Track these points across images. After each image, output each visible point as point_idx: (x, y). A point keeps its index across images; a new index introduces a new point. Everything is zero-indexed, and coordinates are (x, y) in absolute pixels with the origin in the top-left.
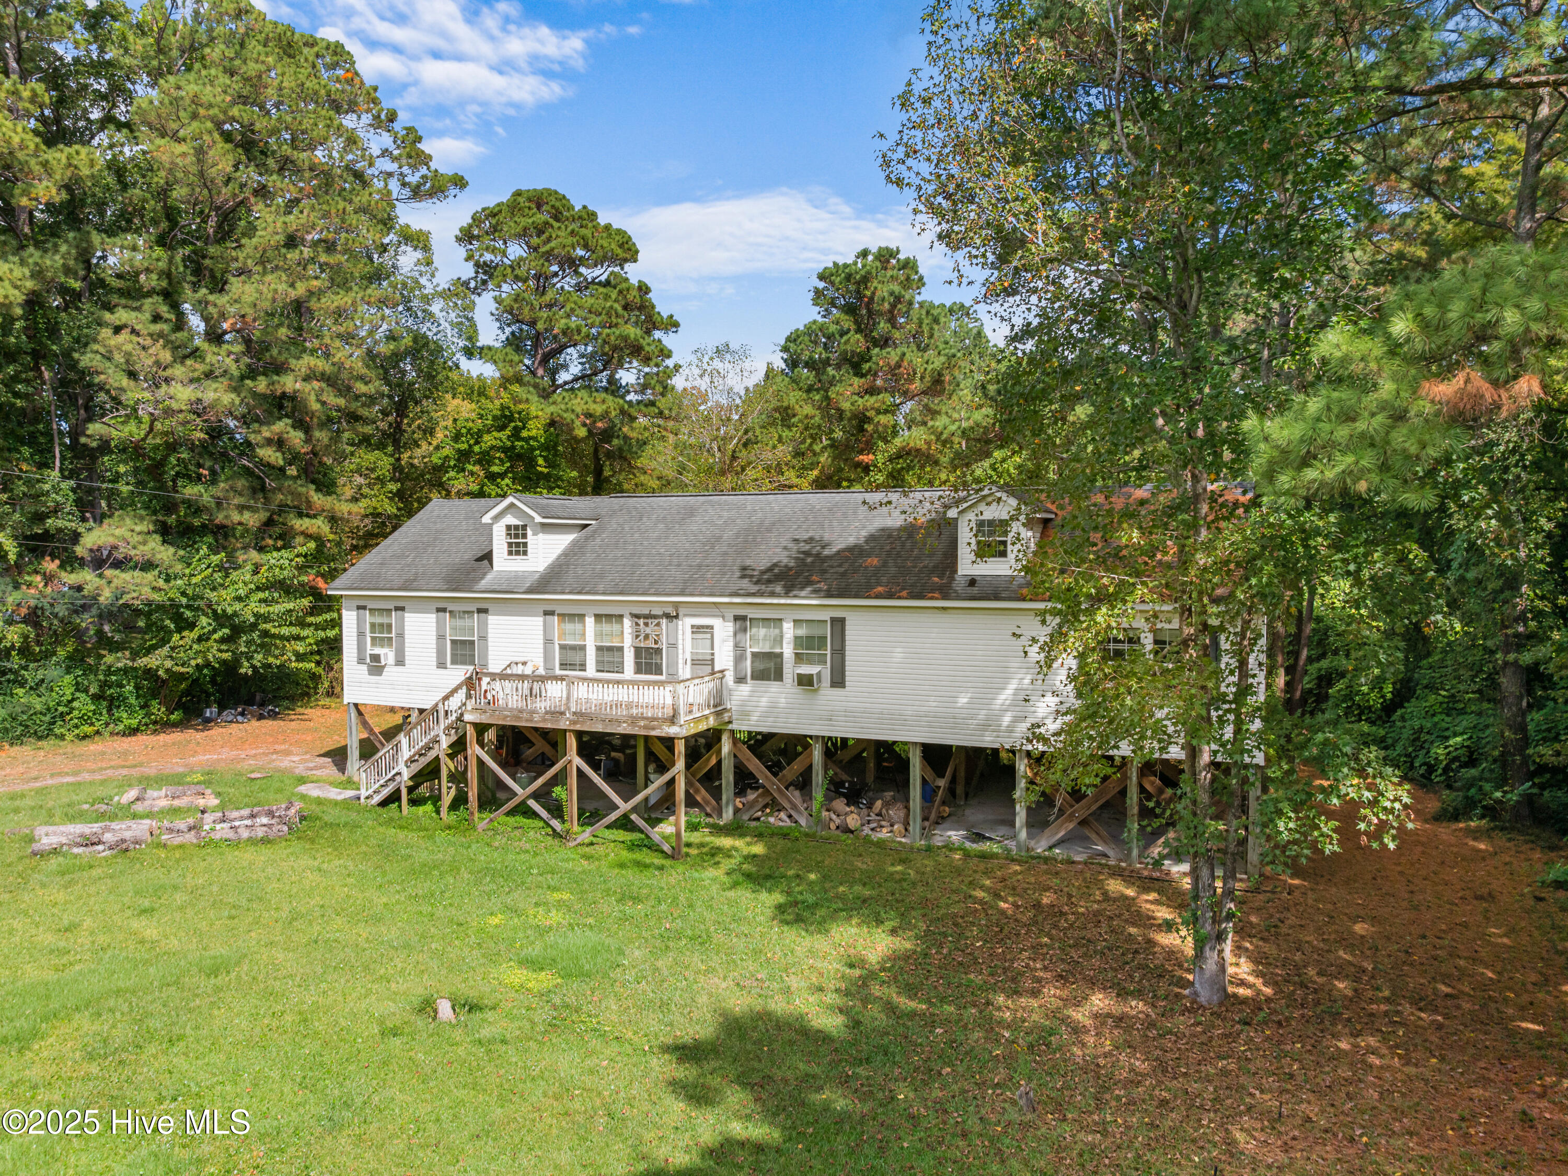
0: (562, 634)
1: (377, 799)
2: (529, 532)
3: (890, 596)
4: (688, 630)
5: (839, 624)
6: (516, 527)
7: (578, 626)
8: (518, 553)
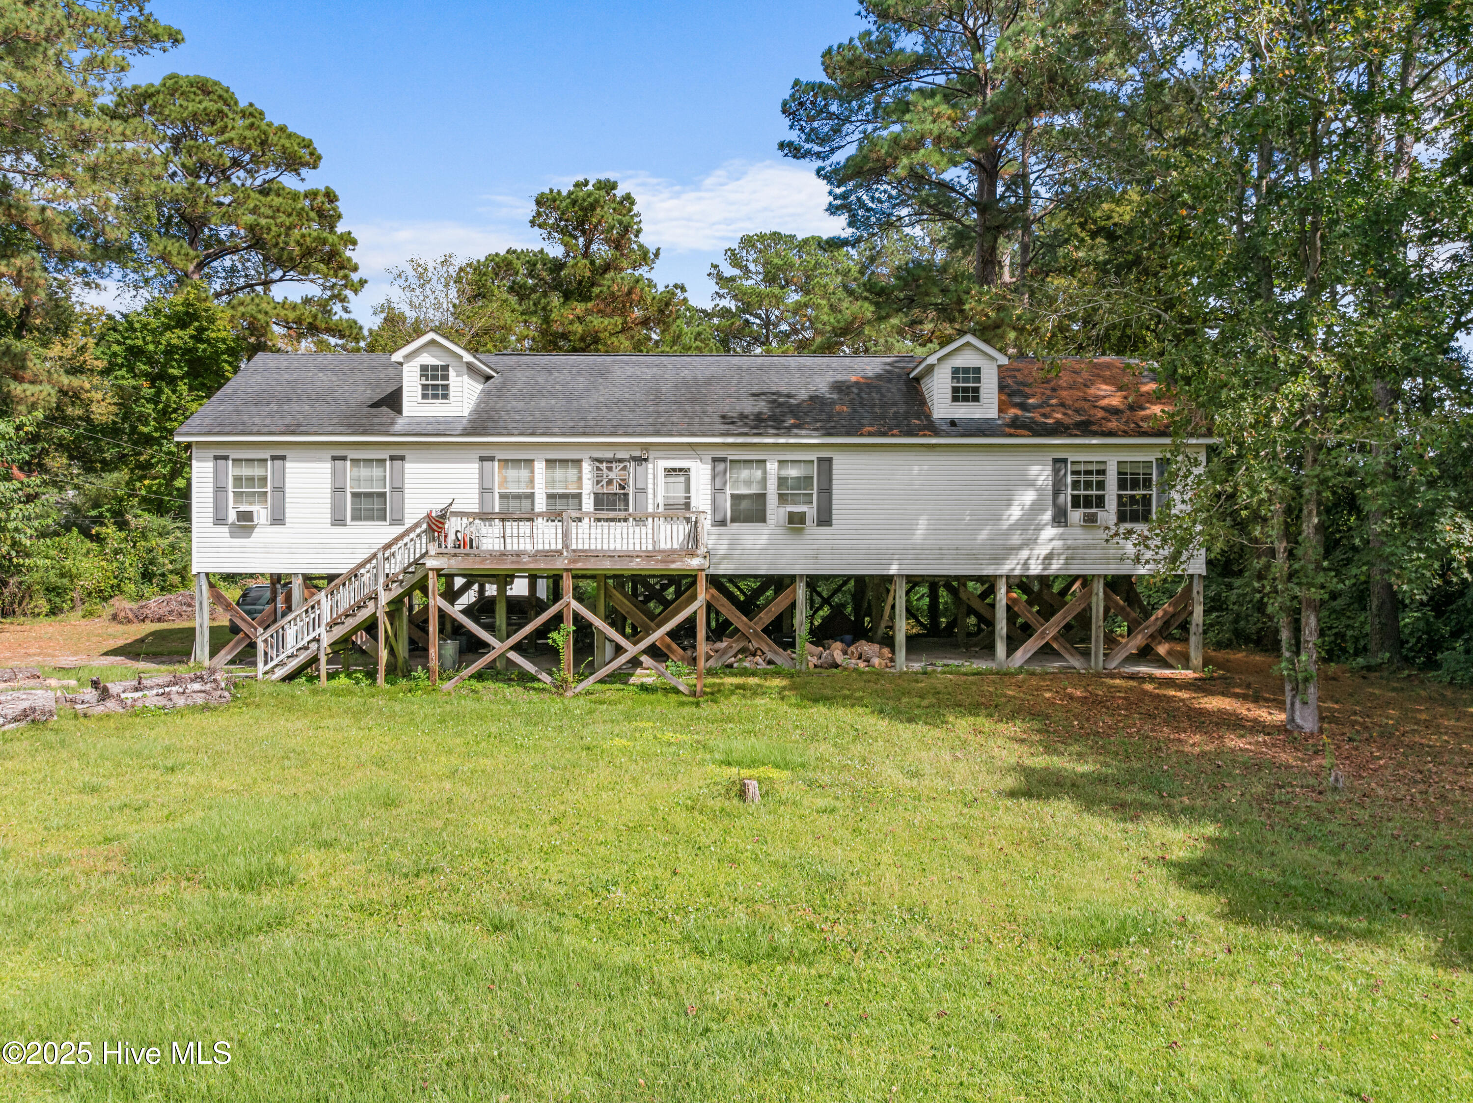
0: (504, 481)
1: (280, 673)
2: (452, 373)
3: (884, 434)
4: (661, 474)
5: (826, 464)
6: (435, 368)
7: (524, 473)
8: (435, 397)
